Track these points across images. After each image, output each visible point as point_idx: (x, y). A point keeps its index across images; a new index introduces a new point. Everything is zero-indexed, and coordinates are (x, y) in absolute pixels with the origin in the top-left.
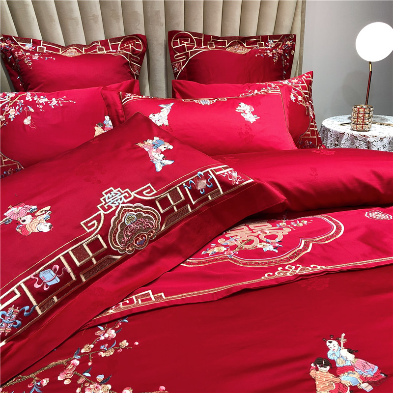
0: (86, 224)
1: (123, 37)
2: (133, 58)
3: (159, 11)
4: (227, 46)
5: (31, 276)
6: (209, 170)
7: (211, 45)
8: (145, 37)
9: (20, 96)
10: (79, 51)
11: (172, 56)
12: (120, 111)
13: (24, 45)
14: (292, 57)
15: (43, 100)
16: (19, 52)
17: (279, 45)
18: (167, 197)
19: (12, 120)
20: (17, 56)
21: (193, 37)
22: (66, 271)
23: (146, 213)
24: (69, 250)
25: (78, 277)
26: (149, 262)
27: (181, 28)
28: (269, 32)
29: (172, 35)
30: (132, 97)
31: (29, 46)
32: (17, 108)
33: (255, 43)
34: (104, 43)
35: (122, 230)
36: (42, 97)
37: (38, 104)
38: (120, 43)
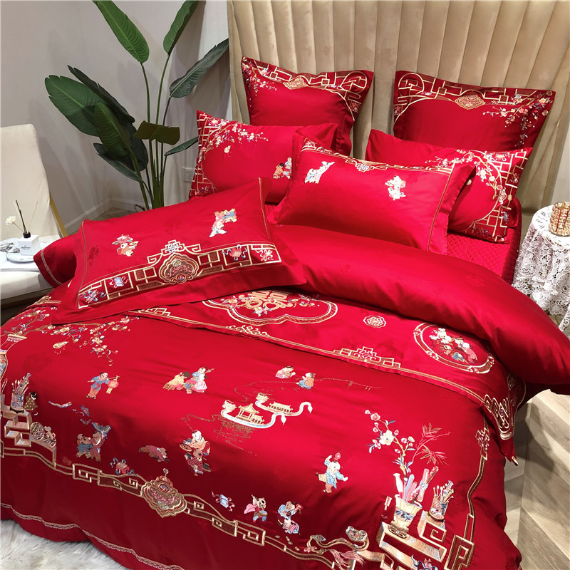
0: (150, 258)
1: (350, 72)
2: (353, 95)
4: (461, 94)
5: (111, 278)
6: (247, 245)
7: (442, 91)
8: (372, 74)
10: (306, 81)
11: (396, 97)
14: (543, 120)
15: (244, 133)
17: (529, 101)
18: (207, 256)
19: (217, 146)
21: (423, 81)
22: (129, 281)
23: (188, 262)
24: (134, 271)
25: (134, 286)
26: (182, 293)
31: (264, 72)
32: (224, 136)
33: (496, 95)
34: (331, 76)
35: (170, 268)
37: (239, 136)
38: (346, 77)
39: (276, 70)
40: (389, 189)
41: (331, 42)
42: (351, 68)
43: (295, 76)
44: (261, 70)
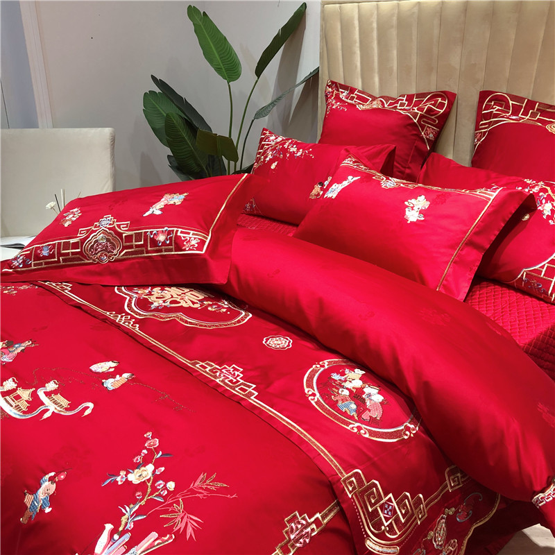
0: (81, 231)
1: (432, 93)
2: (429, 119)
5: (40, 246)
6: (175, 229)
10: (383, 104)
11: (478, 123)
18: (132, 236)
21: (511, 102)
22: (54, 251)
23: (113, 240)
24: (62, 241)
25: (58, 258)
29: (483, 95)
31: (345, 94)
34: (410, 98)
35: (94, 244)
36: (295, 146)
37: (288, 152)
38: (425, 99)
39: (356, 92)
40: (407, 209)
41: (414, 60)
42: (433, 89)
43: (374, 98)
44: (342, 92)
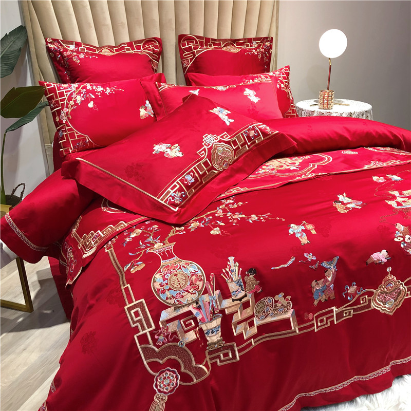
1: (144, 40)
2: (153, 56)
3: (171, 19)
4: (222, 46)
6: (254, 125)
7: (210, 46)
8: (160, 39)
9: (82, 86)
10: (111, 51)
11: (181, 55)
12: (158, 96)
13: (69, 47)
14: (270, 54)
15: (100, 89)
16: (68, 53)
17: (261, 45)
19: (79, 104)
20: (65, 55)
26: (231, 176)
27: (187, 32)
28: (253, 36)
29: (181, 38)
30: (167, 86)
31: (72, 47)
32: (82, 95)
33: (243, 44)
34: (130, 44)
35: (217, 157)
36: (99, 87)
37: (96, 92)
38: (142, 44)
39: (82, 45)
40: (248, 97)
42: (144, 37)
